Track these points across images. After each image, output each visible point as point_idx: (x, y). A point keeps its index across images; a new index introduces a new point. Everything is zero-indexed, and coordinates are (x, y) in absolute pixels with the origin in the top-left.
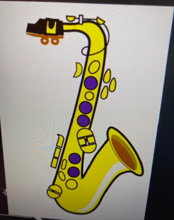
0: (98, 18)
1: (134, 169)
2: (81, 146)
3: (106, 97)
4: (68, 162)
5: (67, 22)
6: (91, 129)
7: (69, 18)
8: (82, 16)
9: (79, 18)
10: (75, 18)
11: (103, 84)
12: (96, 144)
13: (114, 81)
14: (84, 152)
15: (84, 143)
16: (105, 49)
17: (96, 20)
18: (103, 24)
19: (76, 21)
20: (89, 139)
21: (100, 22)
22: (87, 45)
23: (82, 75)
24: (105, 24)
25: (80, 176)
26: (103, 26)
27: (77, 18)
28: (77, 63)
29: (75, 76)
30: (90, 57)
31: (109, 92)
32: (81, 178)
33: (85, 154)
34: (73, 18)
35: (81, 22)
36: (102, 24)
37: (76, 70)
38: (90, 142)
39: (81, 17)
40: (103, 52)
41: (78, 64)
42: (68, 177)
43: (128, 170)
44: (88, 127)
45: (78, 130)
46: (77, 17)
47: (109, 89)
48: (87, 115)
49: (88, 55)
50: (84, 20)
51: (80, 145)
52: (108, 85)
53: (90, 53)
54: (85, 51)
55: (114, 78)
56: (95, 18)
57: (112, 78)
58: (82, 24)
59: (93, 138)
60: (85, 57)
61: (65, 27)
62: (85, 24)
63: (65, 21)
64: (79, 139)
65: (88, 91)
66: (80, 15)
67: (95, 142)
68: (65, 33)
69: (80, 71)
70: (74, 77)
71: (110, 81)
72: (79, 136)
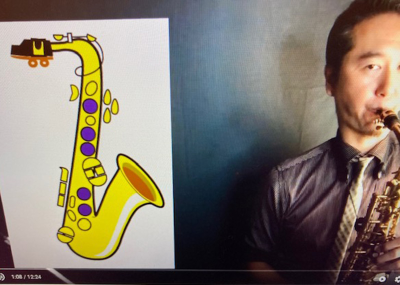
0: (88, 35)
1: (153, 200)
2: (89, 179)
3: (110, 121)
4: (77, 199)
5: (55, 41)
6: (98, 158)
7: (56, 37)
8: (71, 34)
9: (67, 37)
10: (63, 36)
11: (104, 107)
12: (106, 175)
13: (115, 102)
14: (93, 186)
15: (93, 175)
16: (100, 68)
17: (87, 37)
18: (95, 41)
19: (65, 40)
20: (97, 169)
21: (91, 39)
22: (80, 65)
23: (79, 98)
24: (97, 40)
25: (93, 214)
26: (94, 43)
27: (65, 37)
28: (71, 85)
29: (72, 99)
30: (85, 78)
31: (112, 115)
32: (94, 216)
33: (95, 188)
34: (61, 37)
35: (70, 41)
36: (93, 41)
37: (71, 93)
38: (98, 174)
39: (70, 36)
40: (99, 71)
41: (73, 87)
42: (79, 216)
43: (147, 202)
44: (94, 156)
45: (83, 160)
46: (65, 35)
47: (111, 112)
48: (91, 142)
49: (82, 76)
50: (73, 38)
51: (87, 178)
52: (109, 107)
53: (85, 73)
54: (79, 72)
55: (115, 99)
56: (86, 35)
57: (112, 99)
58: (72, 42)
59: (101, 168)
60: (80, 78)
61: (54, 47)
62: (74, 42)
63: (52, 40)
64: (85, 170)
65: (88, 115)
66: (68, 34)
67: (105, 173)
68: (54, 53)
69: (76, 94)
70: (70, 100)
71: (111, 102)
72: (85, 168)
